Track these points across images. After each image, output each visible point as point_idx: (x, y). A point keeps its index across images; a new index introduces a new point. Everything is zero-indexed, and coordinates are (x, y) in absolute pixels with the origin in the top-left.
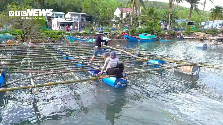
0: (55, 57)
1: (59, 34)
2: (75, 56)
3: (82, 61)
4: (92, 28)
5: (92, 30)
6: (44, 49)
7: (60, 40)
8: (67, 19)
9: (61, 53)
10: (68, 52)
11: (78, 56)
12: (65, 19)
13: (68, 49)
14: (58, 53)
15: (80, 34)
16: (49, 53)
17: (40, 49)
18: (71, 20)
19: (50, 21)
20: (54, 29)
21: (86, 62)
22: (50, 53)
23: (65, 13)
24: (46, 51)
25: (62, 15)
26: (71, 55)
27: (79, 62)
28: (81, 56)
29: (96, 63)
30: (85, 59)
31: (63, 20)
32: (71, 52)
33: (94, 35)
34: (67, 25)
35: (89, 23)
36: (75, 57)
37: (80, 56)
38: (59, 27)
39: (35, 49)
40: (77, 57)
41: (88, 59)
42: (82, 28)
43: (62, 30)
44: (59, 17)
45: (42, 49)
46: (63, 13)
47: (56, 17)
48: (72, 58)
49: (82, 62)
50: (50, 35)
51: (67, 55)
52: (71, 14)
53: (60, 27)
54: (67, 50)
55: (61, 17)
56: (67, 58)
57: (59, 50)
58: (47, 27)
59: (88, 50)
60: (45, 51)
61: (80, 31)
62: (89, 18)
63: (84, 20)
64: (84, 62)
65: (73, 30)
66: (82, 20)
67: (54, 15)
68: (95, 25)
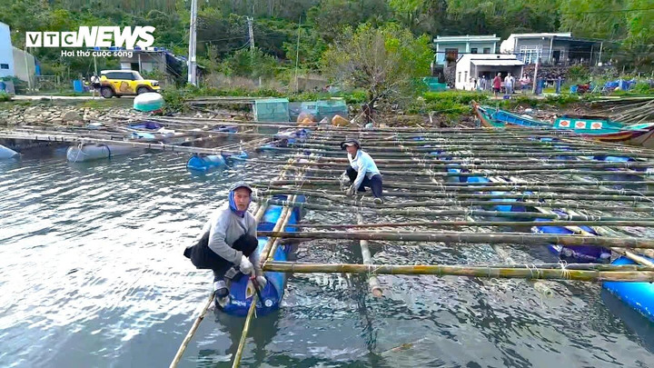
0: (429, 172)
1: (466, 101)
2: (491, 175)
3: (519, 194)
4: (584, 83)
5: (582, 90)
6: (397, 145)
7: (467, 120)
8: (502, 56)
9: (444, 160)
10: (468, 159)
11: (500, 175)
12: (495, 56)
13: (469, 149)
14: (435, 160)
15: (533, 104)
16: (409, 157)
17: (388, 145)
18: (514, 57)
19: (452, 63)
20: (459, 85)
21: (531, 202)
22: (415, 159)
23: (499, 39)
24: (404, 151)
25: (491, 43)
26: (479, 171)
27: (507, 198)
28: (512, 178)
29: (573, 208)
30: (528, 190)
31: (490, 60)
32: (477, 160)
33: (587, 108)
34: (499, 74)
35: (578, 64)
36: (491, 178)
37: (510, 175)
38: (473, 79)
39: (375, 143)
40: (498, 177)
41: (542, 190)
42: (551, 82)
43: (481, 89)
44: (480, 50)
45: (392, 145)
46: (493, 38)
47: (472, 53)
48: (481, 180)
49: (519, 198)
50: (438, 104)
51: (464, 169)
52: (520, 39)
53: (476, 82)
54: (464, 152)
55: (486, 51)
56: (463, 178)
57: (439, 151)
58: (442, 80)
59: (535, 157)
60: (399, 151)
61: (536, 93)
62: (581, 50)
63: (562, 58)
64: (526, 198)
65: (516, 88)
66: (556, 54)
67: (468, 45)
68: (601, 70)
